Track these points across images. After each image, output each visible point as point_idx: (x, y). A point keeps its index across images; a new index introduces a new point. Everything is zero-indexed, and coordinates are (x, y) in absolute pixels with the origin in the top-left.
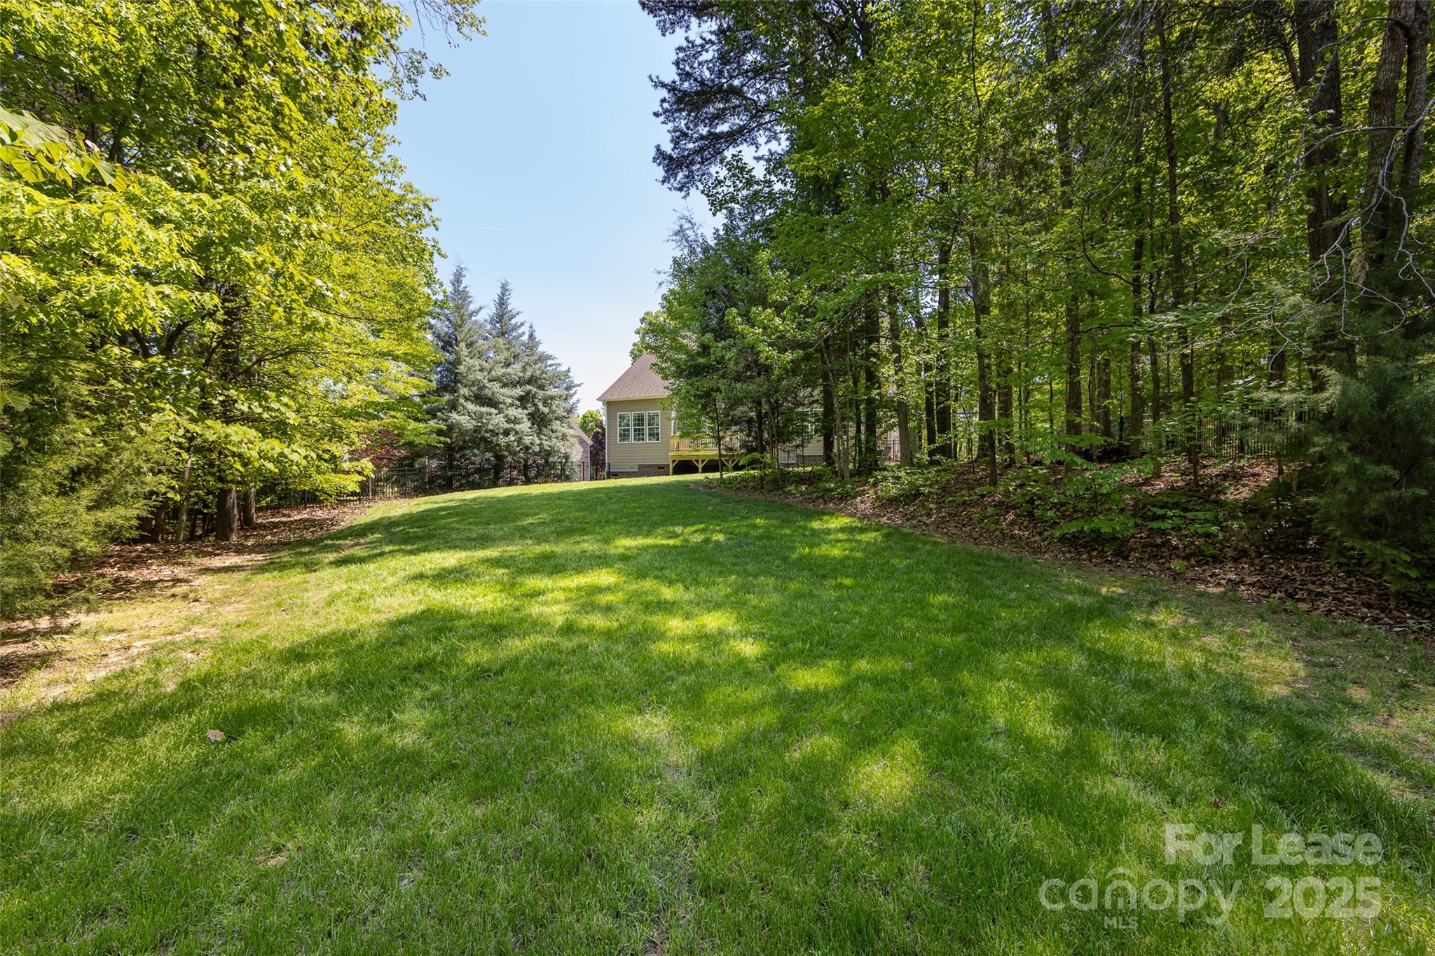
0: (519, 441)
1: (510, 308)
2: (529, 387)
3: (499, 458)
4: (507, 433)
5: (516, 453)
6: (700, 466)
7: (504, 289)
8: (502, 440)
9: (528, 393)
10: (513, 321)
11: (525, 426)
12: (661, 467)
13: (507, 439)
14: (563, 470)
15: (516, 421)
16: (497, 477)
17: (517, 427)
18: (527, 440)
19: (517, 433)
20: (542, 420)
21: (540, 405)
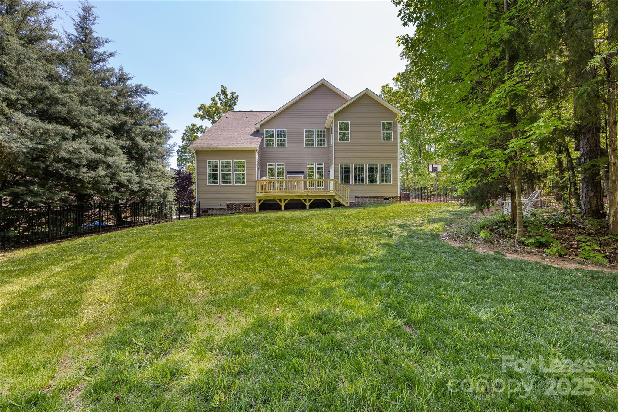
0: (113, 176)
1: (95, 35)
2: (124, 118)
3: (83, 198)
4: (92, 165)
5: (107, 192)
6: (308, 204)
7: (87, 11)
8: (86, 175)
9: (124, 124)
10: (100, 50)
11: (121, 160)
12: (247, 205)
13: (93, 174)
14: (161, 209)
15: (107, 151)
16: (79, 221)
17: (110, 160)
18: (123, 177)
19: (109, 166)
20: (141, 156)
21: (139, 140)
